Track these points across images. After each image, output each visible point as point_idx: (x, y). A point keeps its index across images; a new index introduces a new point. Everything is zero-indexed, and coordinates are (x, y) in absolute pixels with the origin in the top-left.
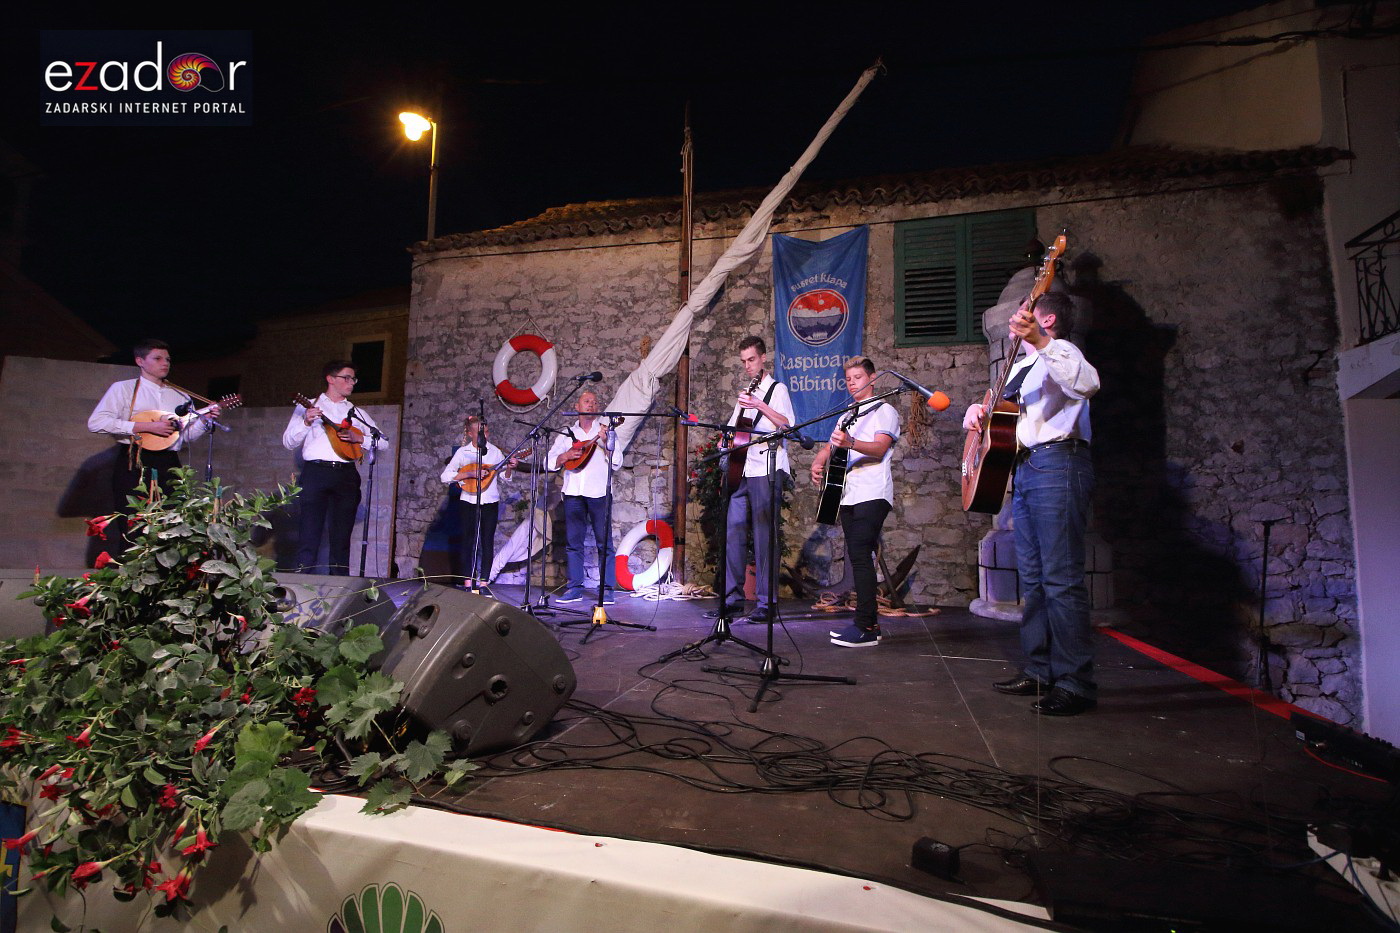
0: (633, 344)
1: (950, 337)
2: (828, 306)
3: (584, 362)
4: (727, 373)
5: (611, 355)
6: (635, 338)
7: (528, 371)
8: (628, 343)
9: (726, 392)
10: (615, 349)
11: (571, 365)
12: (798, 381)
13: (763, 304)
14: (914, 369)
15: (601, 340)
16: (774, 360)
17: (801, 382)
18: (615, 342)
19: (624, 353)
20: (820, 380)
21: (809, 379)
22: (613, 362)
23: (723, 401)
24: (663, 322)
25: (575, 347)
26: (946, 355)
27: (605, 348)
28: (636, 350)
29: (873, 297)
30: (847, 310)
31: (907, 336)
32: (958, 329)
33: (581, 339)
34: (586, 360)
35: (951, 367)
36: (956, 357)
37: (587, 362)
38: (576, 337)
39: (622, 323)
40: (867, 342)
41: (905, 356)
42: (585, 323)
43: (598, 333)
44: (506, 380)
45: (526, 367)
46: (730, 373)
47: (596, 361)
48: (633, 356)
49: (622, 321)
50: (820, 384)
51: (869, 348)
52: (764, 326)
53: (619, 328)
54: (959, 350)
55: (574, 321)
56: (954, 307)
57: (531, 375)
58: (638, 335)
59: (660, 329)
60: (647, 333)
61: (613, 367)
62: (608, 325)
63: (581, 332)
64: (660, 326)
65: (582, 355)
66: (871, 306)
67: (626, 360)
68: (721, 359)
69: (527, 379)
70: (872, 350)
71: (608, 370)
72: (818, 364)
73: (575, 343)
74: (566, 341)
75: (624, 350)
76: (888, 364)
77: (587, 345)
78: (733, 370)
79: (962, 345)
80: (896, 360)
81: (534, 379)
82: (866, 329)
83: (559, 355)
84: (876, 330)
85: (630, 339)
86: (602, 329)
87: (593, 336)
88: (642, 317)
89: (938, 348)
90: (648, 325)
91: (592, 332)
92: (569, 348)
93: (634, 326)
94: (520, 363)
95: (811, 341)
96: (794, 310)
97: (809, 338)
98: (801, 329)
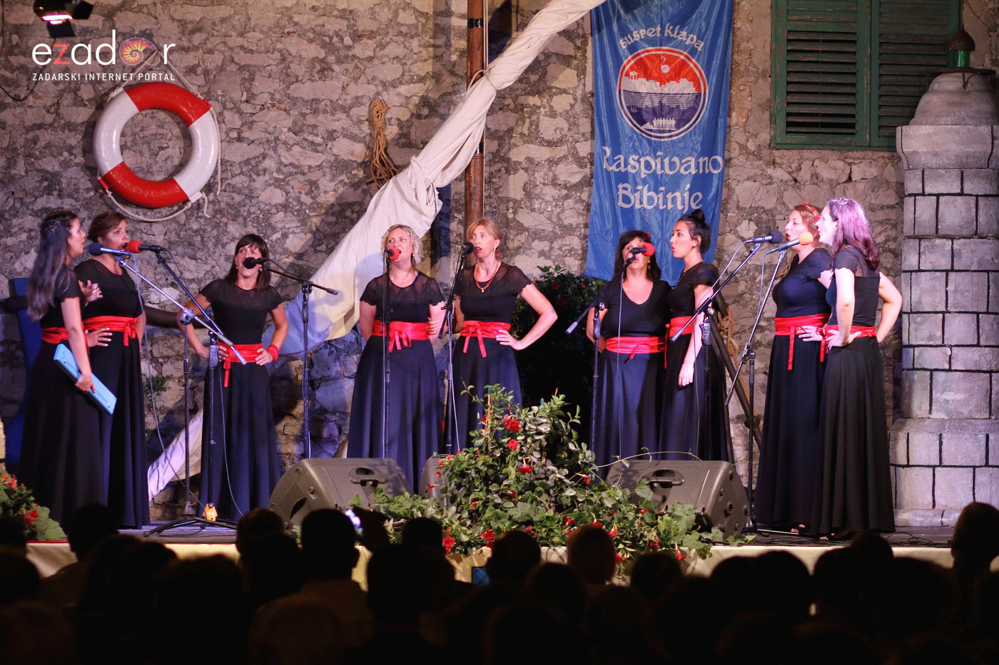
0: (354, 111)
1: (848, 138)
2: (676, 75)
3: (263, 135)
4: (516, 170)
5: (315, 127)
6: (357, 101)
7: (155, 145)
8: (346, 110)
9: (515, 201)
10: (321, 117)
11: (240, 139)
12: (634, 191)
13: (575, 62)
14: (796, 180)
15: (294, 101)
16: (592, 155)
17: (638, 195)
18: (322, 106)
19: (337, 126)
20: (665, 193)
21: (649, 191)
22: (319, 140)
23: (511, 216)
24: (407, 77)
25: (247, 108)
26: (840, 164)
27: (304, 115)
28: (360, 122)
29: (742, 68)
30: (706, 88)
31: (787, 132)
32: (858, 128)
33: (256, 95)
34: (270, 134)
35: (846, 182)
36: (854, 167)
37: (272, 138)
38: (248, 90)
39: (334, 75)
40: (730, 137)
41: (785, 162)
42: (264, 67)
43: (288, 87)
44: (123, 164)
45: (153, 137)
46: (521, 171)
47: (286, 136)
48: (355, 131)
49: (333, 71)
50: (665, 199)
51: (734, 145)
52: (575, 99)
53: (328, 82)
54: (858, 158)
55: (243, 63)
56: (854, 94)
57: (161, 153)
58: (363, 96)
59: (403, 89)
60: (378, 93)
61: (319, 149)
62: (307, 74)
63: (257, 84)
64: (401, 83)
65: (260, 124)
66: (738, 82)
67: (341, 137)
68: (507, 147)
69: (155, 161)
70: (738, 148)
71: (310, 153)
72: (662, 168)
73: (247, 101)
74: (231, 99)
75: (338, 121)
76: (760, 172)
77: (268, 108)
78: (526, 166)
79: (862, 151)
80: (772, 167)
81: (168, 161)
82: (730, 116)
83: (219, 123)
84: (744, 120)
85: (349, 102)
86: (297, 81)
87: (279, 92)
88: (369, 65)
89: (830, 152)
90: (381, 81)
91: (277, 85)
92: (235, 110)
93: (356, 80)
94: (138, 129)
95: (651, 130)
96: (624, 78)
97: (648, 125)
98: (636, 111)
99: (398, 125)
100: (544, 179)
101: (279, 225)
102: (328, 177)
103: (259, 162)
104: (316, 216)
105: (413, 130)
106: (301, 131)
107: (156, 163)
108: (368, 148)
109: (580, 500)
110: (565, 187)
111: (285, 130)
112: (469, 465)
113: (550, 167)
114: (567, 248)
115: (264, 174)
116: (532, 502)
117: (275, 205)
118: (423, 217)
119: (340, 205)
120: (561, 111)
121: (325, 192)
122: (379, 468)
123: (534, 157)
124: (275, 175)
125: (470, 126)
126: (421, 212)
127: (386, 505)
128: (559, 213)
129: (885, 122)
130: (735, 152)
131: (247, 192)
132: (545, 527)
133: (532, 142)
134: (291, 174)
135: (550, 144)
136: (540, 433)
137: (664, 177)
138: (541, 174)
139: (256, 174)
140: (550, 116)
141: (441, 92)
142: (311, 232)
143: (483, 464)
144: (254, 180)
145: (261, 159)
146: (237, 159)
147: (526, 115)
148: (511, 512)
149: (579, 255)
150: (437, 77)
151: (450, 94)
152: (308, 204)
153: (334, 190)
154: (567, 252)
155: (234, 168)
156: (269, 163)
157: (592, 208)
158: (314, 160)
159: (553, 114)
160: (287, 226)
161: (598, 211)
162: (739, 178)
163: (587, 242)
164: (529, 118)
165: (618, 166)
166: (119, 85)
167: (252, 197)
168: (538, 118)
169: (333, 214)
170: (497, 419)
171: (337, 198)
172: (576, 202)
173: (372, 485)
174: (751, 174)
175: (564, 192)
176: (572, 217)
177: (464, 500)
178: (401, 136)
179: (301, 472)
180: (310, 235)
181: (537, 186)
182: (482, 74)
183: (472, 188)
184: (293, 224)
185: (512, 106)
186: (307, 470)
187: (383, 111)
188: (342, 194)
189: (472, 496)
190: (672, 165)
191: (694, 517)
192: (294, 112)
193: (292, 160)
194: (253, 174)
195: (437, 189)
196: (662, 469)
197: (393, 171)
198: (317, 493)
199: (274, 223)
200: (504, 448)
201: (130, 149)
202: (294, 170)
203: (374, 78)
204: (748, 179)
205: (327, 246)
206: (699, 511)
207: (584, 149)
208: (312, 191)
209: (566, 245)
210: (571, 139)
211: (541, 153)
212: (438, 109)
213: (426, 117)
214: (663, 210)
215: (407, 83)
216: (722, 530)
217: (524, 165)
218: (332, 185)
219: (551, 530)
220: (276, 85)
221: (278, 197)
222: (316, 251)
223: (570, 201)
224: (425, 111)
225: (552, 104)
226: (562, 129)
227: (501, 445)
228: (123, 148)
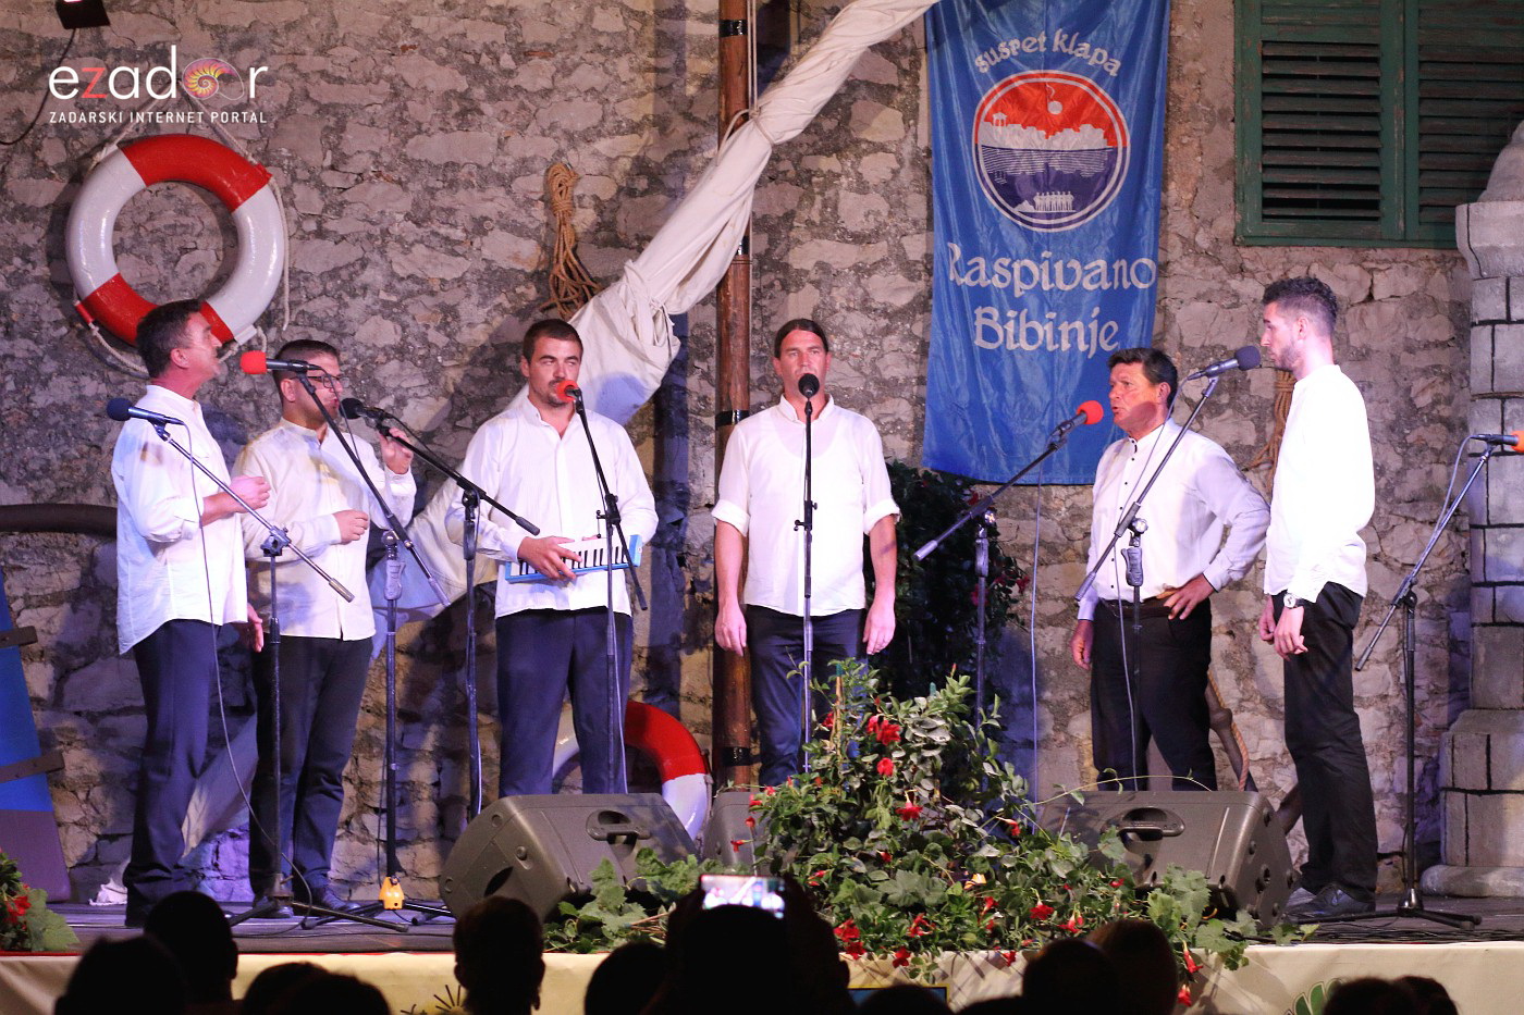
0: (520, 184)
1: (1369, 226)
2: (1072, 120)
3: (363, 227)
4: (799, 285)
5: (451, 211)
6: (524, 166)
7: (174, 245)
8: (505, 182)
10: (462, 195)
11: (321, 233)
12: (1004, 320)
13: (899, 97)
15: (415, 166)
16: (928, 257)
17: (1010, 326)
18: (463, 174)
19: (488, 209)
20: (1056, 323)
21: (1028, 319)
22: (458, 234)
24: (609, 125)
25: (332, 180)
26: (1354, 271)
27: (432, 191)
28: (530, 202)
29: (1185, 106)
30: (1125, 140)
31: (1265, 217)
32: (1383, 207)
33: (349, 157)
34: (373, 223)
35: (1363, 302)
36: (1378, 277)
37: (376, 231)
38: (334, 149)
39: (484, 119)
40: (1167, 225)
41: (1261, 267)
42: (362, 108)
43: (405, 142)
44: (118, 278)
45: (169, 232)
46: (808, 286)
47: (402, 227)
48: (522, 218)
49: (482, 114)
50: (1057, 334)
51: (1173, 240)
52: (900, 162)
53: (473, 134)
54: (1386, 261)
55: (325, 101)
56: (1376, 151)
57: (184, 258)
58: (534, 158)
59: (602, 145)
60: (560, 153)
61: (458, 249)
62: (437, 120)
63: (350, 137)
64: (599, 134)
65: (356, 207)
66: (1179, 129)
67: (497, 230)
68: (783, 246)
69: (173, 271)
70: (1180, 245)
71: (443, 257)
72: (1052, 279)
73: (332, 168)
74: (304, 163)
75: (492, 200)
76: (1216, 286)
77: (370, 178)
78: (817, 277)
79: (1391, 248)
80: (1239, 277)
81: (196, 273)
82: (1165, 189)
83: (285, 205)
84: (1190, 196)
85: (509, 168)
86: (420, 132)
87: (388, 151)
88: (544, 103)
89: (1337, 251)
90: (565, 132)
91: (385, 139)
92: (313, 183)
93: (521, 129)
94: (143, 218)
95: (1031, 215)
96: (983, 124)
97: (1026, 206)
98: (1003, 181)
99: (596, 207)
100: (848, 300)
101: (391, 384)
102: (475, 298)
103: (356, 273)
104: (454, 366)
105: (621, 217)
106: (428, 218)
107: (175, 275)
108: (544, 247)
109: (1008, 865)
110: (885, 313)
111: (400, 217)
112: (807, 805)
113: (858, 280)
114: (889, 419)
115: (364, 295)
116: (921, 870)
117: (383, 349)
118: (648, 366)
119: (496, 347)
120: (876, 181)
121: (471, 325)
122: (638, 811)
123: (831, 261)
124: (383, 295)
125: (726, 208)
126: (644, 358)
127: (656, 878)
128: (874, 360)
129: (1430, 198)
130: (1175, 251)
131: (334, 325)
132: (948, 915)
133: (826, 236)
134: (411, 294)
135: (858, 239)
136: (931, 746)
137: (1055, 297)
138: (843, 291)
139: (349, 294)
140: (858, 191)
141: (669, 151)
142: (446, 394)
143: (831, 802)
144: (346, 305)
145: (358, 267)
146: (315, 267)
147: (816, 190)
148: (883, 888)
149: (910, 432)
150: (661, 124)
151: (685, 153)
152: (441, 345)
153: (486, 322)
154: (889, 426)
155: (311, 285)
156: (373, 276)
157: (932, 350)
158: (450, 269)
159: (862, 187)
160: (405, 385)
161: (942, 355)
162: (1180, 295)
163: (923, 409)
164: (822, 194)
165: (975, 276)
166: (109, 141)
167: (344, 335)
168: (837, 194)
169: (484, 364)
170: (852, 720)
171: (491, 336)
172: (904, 340)
173: (626, 842)
174: (1204, 290)
175: (883, 322)
176: (897, 365)
177: (796, 868)
178: (600, 226)
179: (503, 822)
180: (444, 401)
181: (836, 312)
182: (746, 117)
183: (730, 317)
184: (414, 380)
185: (792, 174)
186: (512, 817)
187: (570, 183)
188: (499, 329)
189: (813, 861)
190: (1069, 275)
191: (1206, 893)
192: (415, 187)
193: (411, 270)
194: (344, 295)
195: (672, 317)
196: (1140, 806)
197: (589, 287)
198: (532, 858)
199: (381, 380)
200: (866, 772)
201: (129, 251)
202: (416, 288)
203: (553, 127)
204: (1198, 298)
205: (474, 419)
206: (1215, 882)
207: (915, 247)
208: (448, 323)
209: (887, 415)
210: (893, 231)
211: (842, 255)
212: (665, 179)
213: (644, 193)
214: (1053, 352)
215: (610, 134)
216: (1255, 916)
217: (813, 276)
218: (482, 312)
219: (959, 921)
220: (383, 139)
221: (388, 334)
222: (455, 428)
223: (893, 337)
224: (642, 183)
225: (860, 170)
226: (878, 213)
227: (860, 768)
228: (118, 250)
